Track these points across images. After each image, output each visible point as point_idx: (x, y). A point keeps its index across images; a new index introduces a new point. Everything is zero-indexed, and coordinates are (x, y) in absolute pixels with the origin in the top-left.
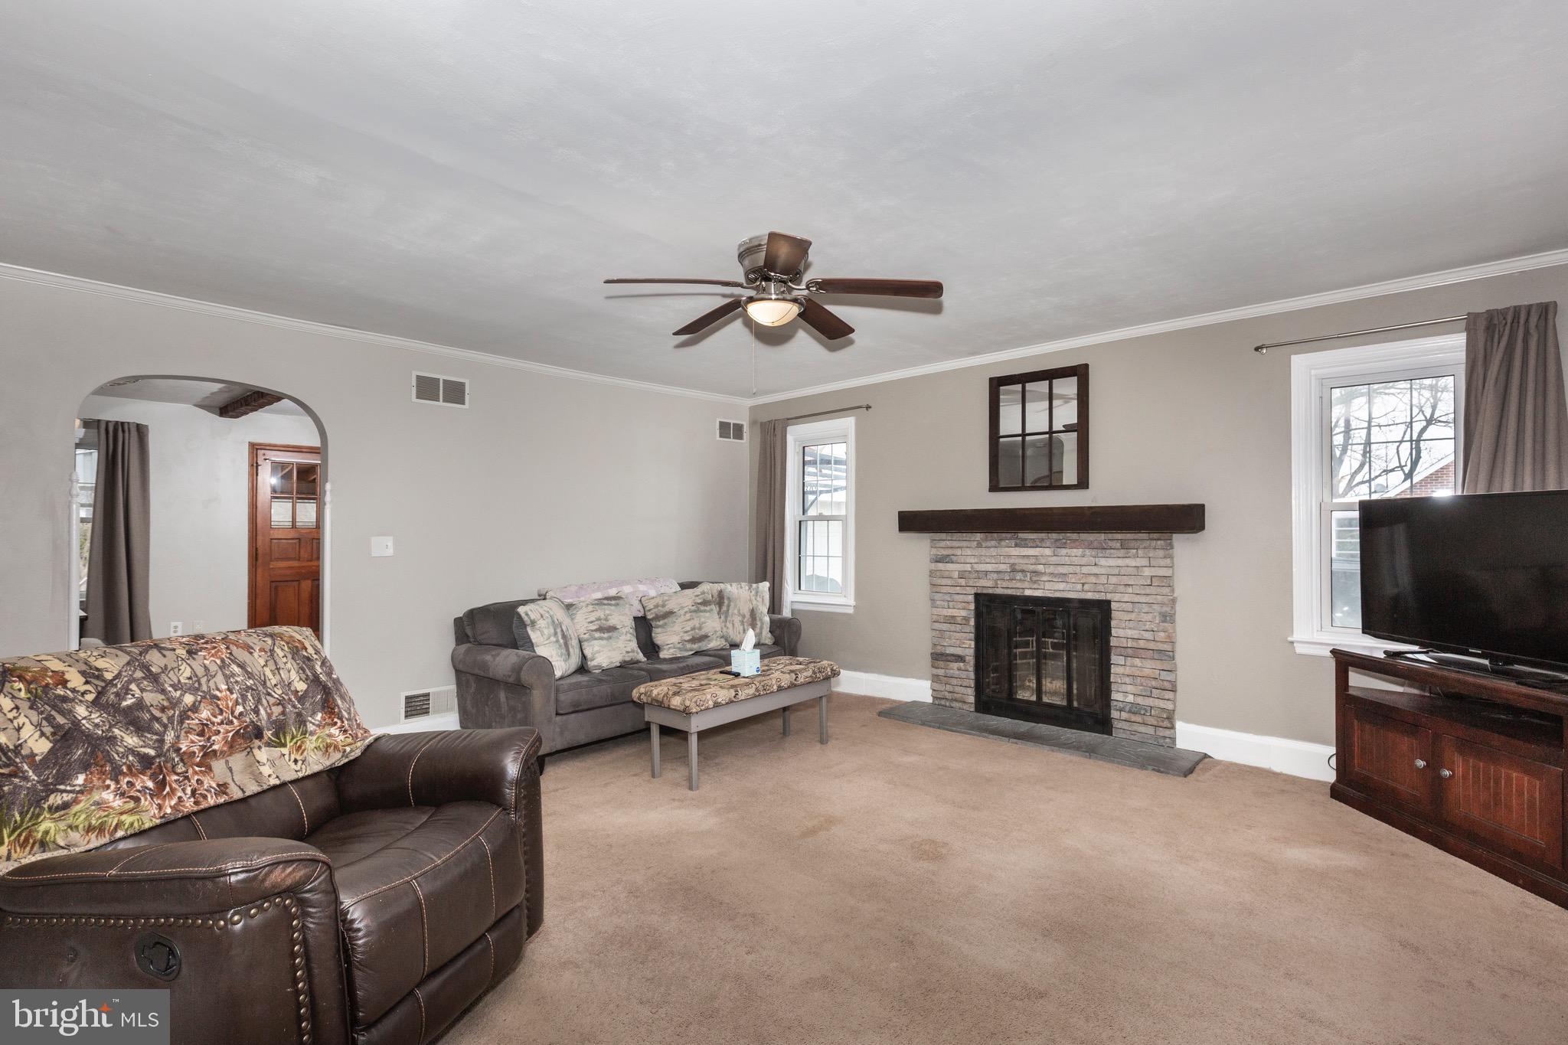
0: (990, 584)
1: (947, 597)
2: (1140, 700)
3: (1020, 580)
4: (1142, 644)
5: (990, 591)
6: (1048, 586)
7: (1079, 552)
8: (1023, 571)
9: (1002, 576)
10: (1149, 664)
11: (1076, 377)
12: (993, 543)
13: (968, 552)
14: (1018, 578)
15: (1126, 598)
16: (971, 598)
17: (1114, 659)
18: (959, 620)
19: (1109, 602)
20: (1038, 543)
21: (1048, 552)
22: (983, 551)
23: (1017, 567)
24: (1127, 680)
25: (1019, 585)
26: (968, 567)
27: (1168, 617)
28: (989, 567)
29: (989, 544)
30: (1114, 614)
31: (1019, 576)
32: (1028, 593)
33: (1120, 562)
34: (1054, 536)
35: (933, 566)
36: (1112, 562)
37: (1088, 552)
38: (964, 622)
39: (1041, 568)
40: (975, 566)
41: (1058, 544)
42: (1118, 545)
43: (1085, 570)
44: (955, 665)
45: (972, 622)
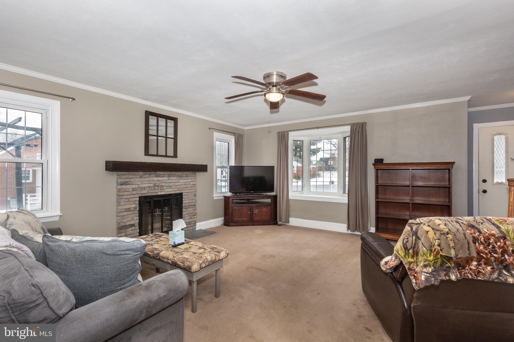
0: (146, 192)
1: (126, 200)
2: (190, 220)
3: (157, 189)
4: (190, 204)
5: (146, 195)
6: (166, 190)
7: (175, 178)
8: (158, 186)
9: (150, 188)
10: (191, 209)
11: (174, 121)
12: (147, 176)
13: (137, 180)
14: (156, 188)
15: (186, 191)
16: (138, 199)
17: (184, 210)
18: (132, 209)
19: (182, 193)
20: (163, 176)
21: (166, 178)
22: (142, 179)
23: (156, 185)
24: (187, 215)
25: (157, 191)
26: (137, 186)
27: (195, 195)
28: (146, 185)
29: (145, 176)
30: (183, 197)
31: (157, 188)
32: (159, 194)
33: (185, 181)
34: (168, 173)
35: (120, 187)
36: (183, 181)
37: (178, 178)
38: (135, 209)
39: (164, 184)
40: (140, 185)
41: (169, 176)
42: (185, 176)
43: (176, 184)
44: (130, 229)
45: (138, 209)
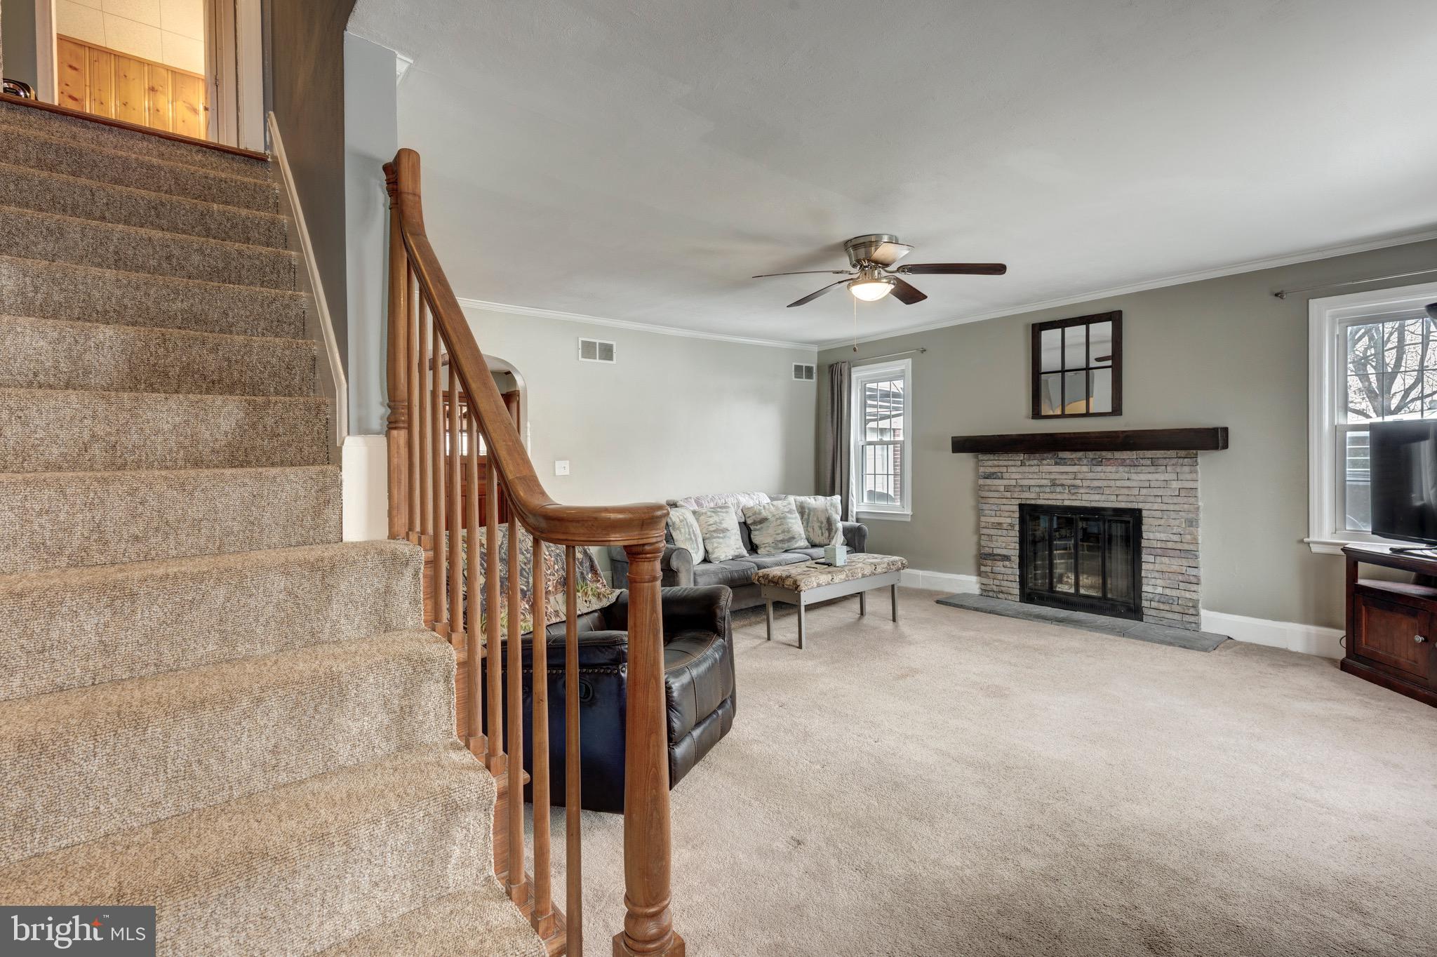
0: (1033, 496)
1: (994, 507)
2: (1168, 592)
3: (1060, 493)
4: (1170, 545)
5: (1033, 502)
6: (1085, 497)
7: (1113, 469)
8: (1062, 485)
9: (1042, 489)
10: (1176, 562)
11: (1110, 323)
12: (1035, 462)
13: (1013, 469)
14: (1058, 491)
15: (1156, 506)
16: (1016, 508)
17: (1145, 557)
18: (1005, 526)
19: (1140, 511)
20: (1076, 462)
21: (1085, 469)
22: (1026, 469)
23: (1057, 482)
24: (1157, 575)
25: (1059, 496)
26: (1013, 482)
27: (1192, 523)
28: (1032, 482)
29: (1032, 462)
30: (1145, 521)
31: (1059, 489)
32: (1067, 503)
33: (1150, 477)
34: (1091, 454)
35: (981, 482)
36: (1143, 477)
37: (1121, 469)
38: (1009, 527)
39: (1078, 482)
40: (1019, 481)
41: (1094, 462)
42: (1149, 462)
43: (1119, 483)
44: (1000, 563)
45: (1017, 528)
